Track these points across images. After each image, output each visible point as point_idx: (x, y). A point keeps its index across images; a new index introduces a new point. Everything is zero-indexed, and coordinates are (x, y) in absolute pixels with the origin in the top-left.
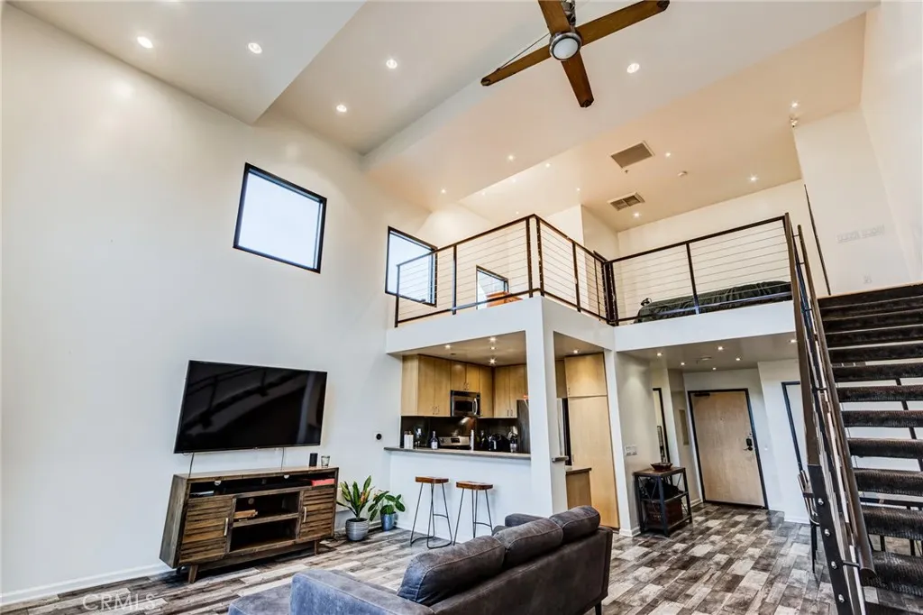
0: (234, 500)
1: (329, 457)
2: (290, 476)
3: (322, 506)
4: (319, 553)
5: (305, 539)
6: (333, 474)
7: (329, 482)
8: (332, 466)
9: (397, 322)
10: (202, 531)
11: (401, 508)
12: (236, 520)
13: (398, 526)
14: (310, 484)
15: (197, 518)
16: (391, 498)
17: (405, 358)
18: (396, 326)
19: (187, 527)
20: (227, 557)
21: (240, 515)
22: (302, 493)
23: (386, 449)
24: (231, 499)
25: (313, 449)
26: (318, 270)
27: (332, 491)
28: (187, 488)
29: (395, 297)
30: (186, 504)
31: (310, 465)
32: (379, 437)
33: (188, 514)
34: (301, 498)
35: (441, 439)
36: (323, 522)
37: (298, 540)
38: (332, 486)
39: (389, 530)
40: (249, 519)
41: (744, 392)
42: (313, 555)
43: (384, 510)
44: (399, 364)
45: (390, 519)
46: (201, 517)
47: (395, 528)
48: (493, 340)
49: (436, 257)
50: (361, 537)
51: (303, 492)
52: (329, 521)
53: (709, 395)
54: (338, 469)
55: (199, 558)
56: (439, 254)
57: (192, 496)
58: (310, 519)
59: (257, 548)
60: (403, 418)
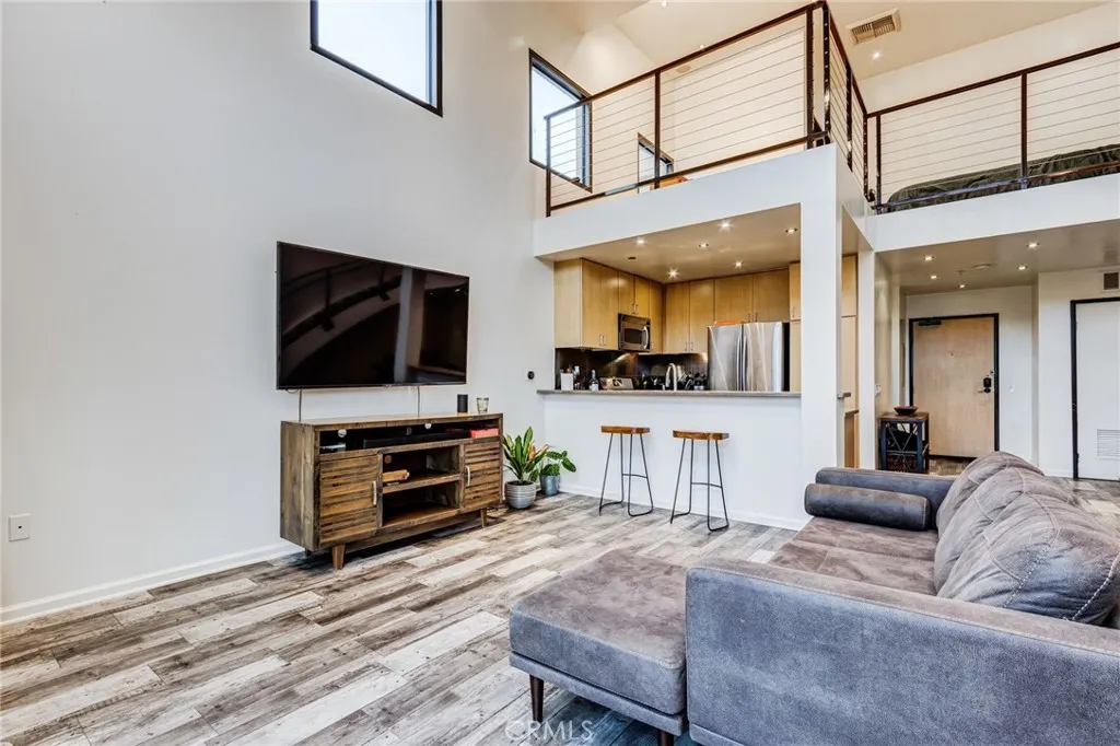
0: (380, 457)
1: (487, 399)
2: (433, 425)
3: (487, 465)
4: (487, 525)
5: (470, 508)
6: (494, 422)
7: (493, 432)
8: (492, 411)
9: (549, 209)
10: (342, 500)
11: (571, 468)
12: (385, 485)
13: (561, 490)
14: (469, 436)
15: (335, 481)
16: (555, 455)
17: (558, 264)
18: (548, 215)
19: (325, 494)
20: (379, 533)
21: (390, 476)
22: (462, 447)
23: (538, 392)
24: (376, 455)
25: (459, 389)
26: (438, 111)
27: (497, 444)
28: (316, 439)
29: (545, 171)
30: (317, 463)
31: (459, 411)
32: (531, 375)
33: (323, 476)
34: (462, 454)
35: (602, 379)
36: (490, 486)
37: (463, 509)
38: (496, 438)
39: (553, 495)
40: (401, 482)
41: (992, 319)
42: (480, 527)
43: (547, 471)
44: (550, 273)
45: (554, 482)
46: (340, 481)
47: (558, 493)
48: (725, 225)
49: (591, 110)
50: (526, 504)
51: (464, 448)
52: (497, 485)
53: (939, 323)
54: (501, 415)
55: (345, 535)
56: (595, 103)
57: (322, 451)
58: (477, 481)
59: (416, 521)
60: (557, 350)
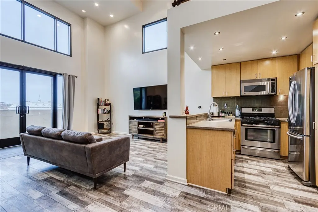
0: (138, 122)
3: (161, 128)
5: (157, 137)
7: (163, 121)
10: (133, 128)
12: (140, 127)
20: (138, 135)
21: (140, 126)
25: (166, 111)
27: (163, 124)
32: (200, 107)
36: (162, 133)
37: (154, 137)
38: (164, 123)
40: (142, 127)
42: (160, 142)
46: (132, 124)
51: (155, 123)
57: (130, 120)
58: (157, 131)
59: (144, 135)
60: (214, 97)
